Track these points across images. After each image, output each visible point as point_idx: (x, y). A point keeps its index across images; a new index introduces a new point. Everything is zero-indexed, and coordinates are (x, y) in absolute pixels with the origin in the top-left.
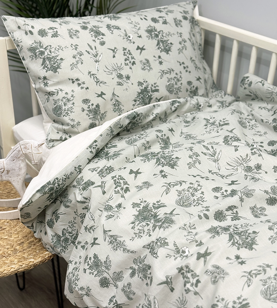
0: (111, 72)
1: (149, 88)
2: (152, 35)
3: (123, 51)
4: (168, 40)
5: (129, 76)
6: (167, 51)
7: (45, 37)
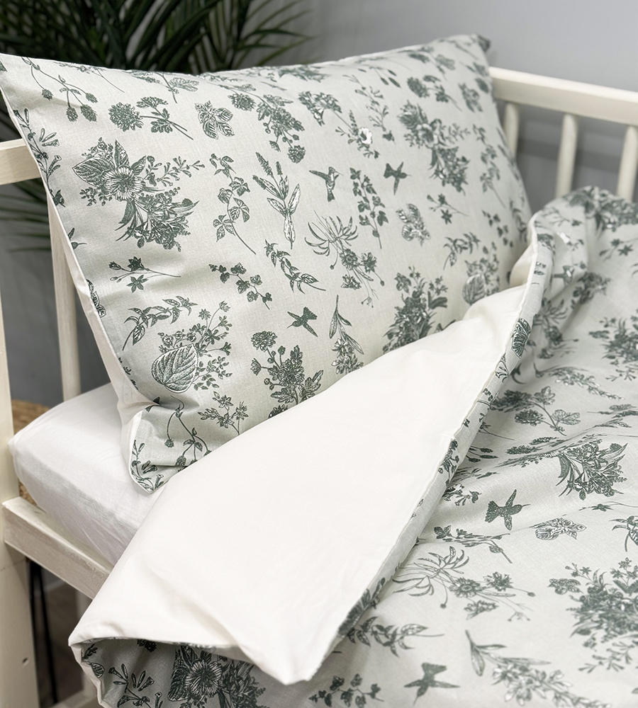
0: (325, 245)
1: (425, 296)
2: (417, 131)
3: (352, 181)
4: (456, 149)
5: (373, 259)
6: (458, 180)
7: (134, 129)
